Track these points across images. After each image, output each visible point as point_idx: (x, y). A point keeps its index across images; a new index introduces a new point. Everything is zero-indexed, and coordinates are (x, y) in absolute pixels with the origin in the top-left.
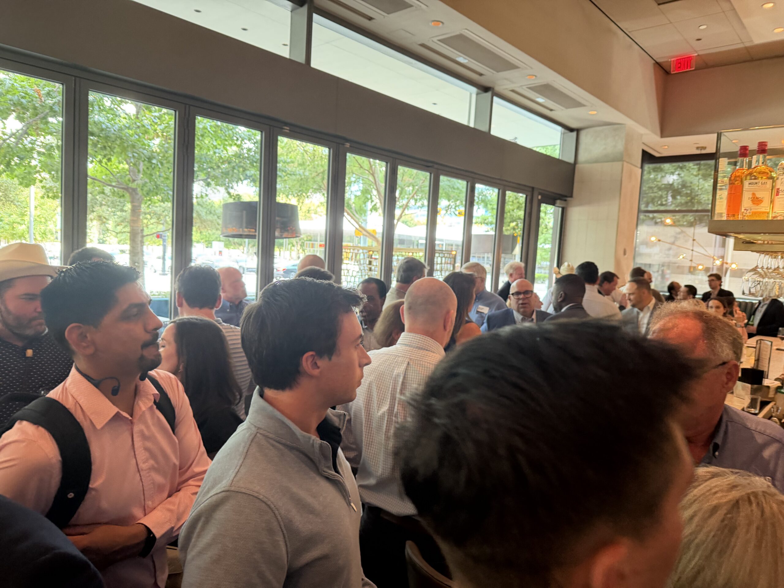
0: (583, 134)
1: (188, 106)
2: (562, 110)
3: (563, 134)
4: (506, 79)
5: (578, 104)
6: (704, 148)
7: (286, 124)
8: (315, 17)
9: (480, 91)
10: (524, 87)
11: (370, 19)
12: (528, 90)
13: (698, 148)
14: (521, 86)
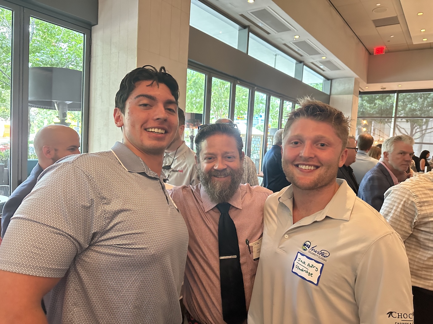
0: (334, 81)
1: (210, 73)
2: (329, 71)
3: (324, 81)
4: (312, 58)
5: (338, 69)
6: (385, 88)
7: (239, 80)
8: (250, 34)
9: (297, 62)
11: (268, 33)
12: (319, 63)
13: (382, 88)
14: (317, 61)
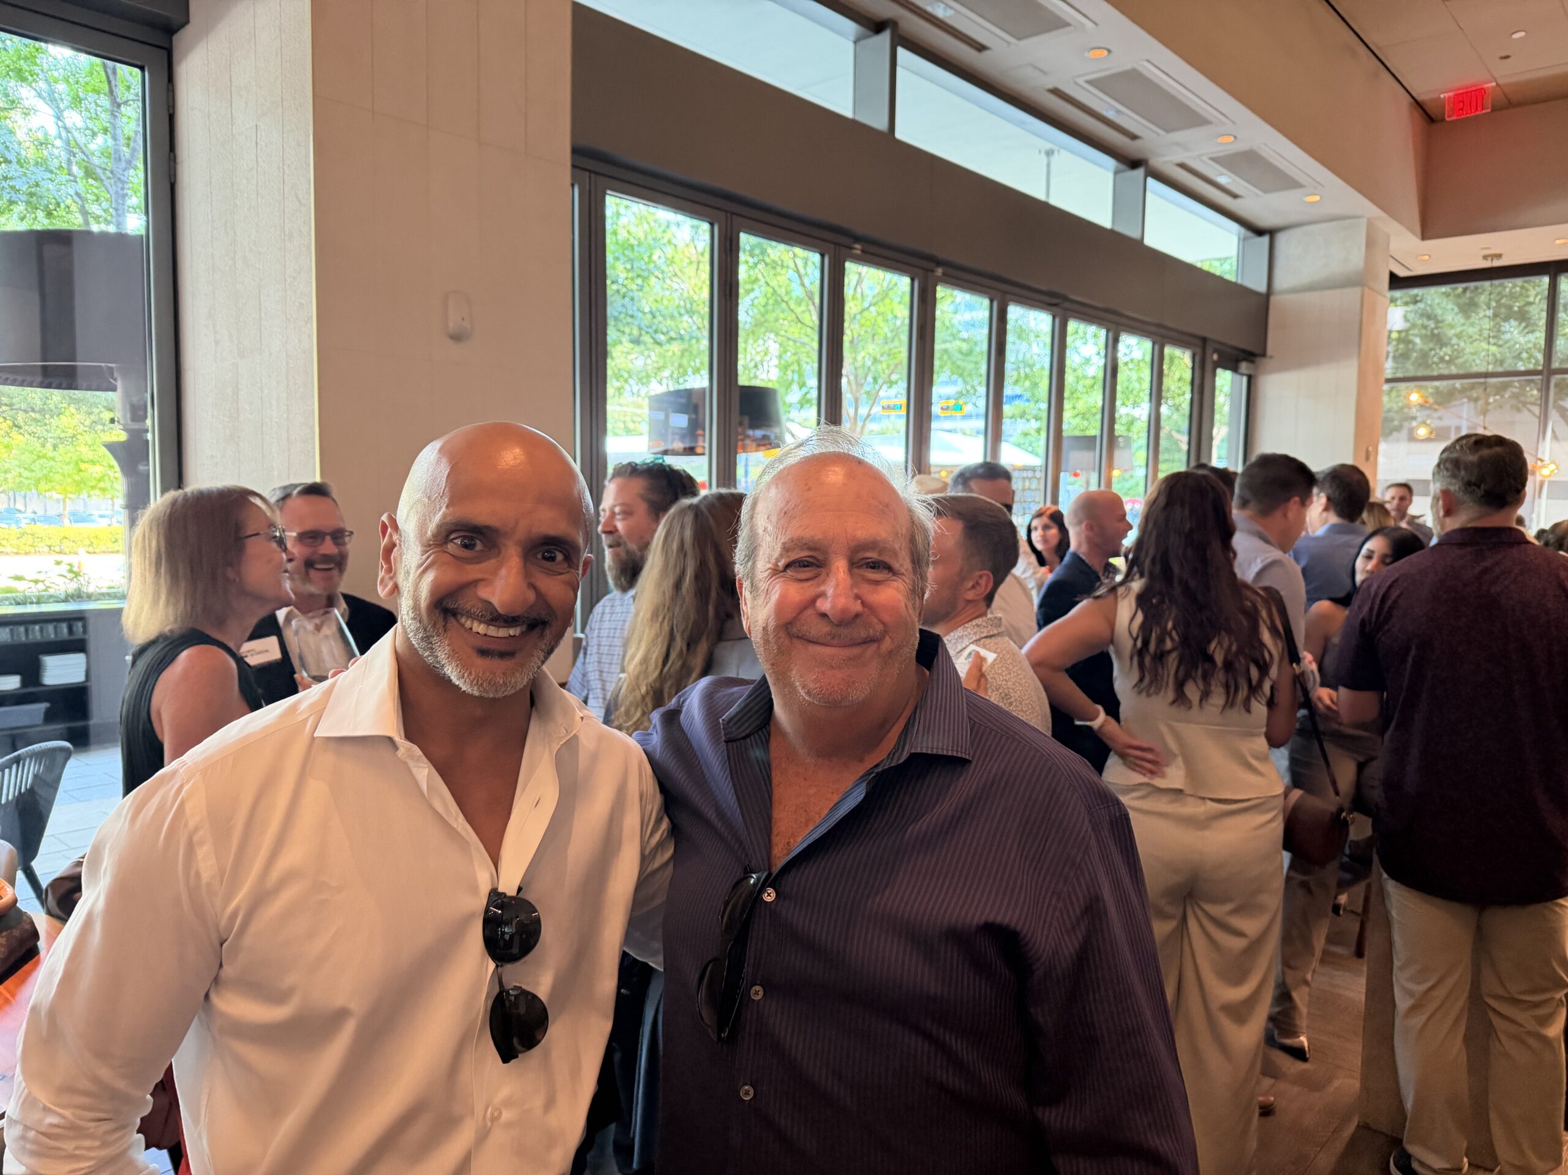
0: (1281, 239)
1: (729, 215)
2: (1257, 195)
3: (1243, 240)
4: (1177, 144)
5: (1290, 184)
6: (1499, 256)
7: (857, 239)
8: (901, 52)
9: (1122, 167)
10: (1205, 158)
11: (981, 48)
12: (1212, 162)
14: (1201, 155)
